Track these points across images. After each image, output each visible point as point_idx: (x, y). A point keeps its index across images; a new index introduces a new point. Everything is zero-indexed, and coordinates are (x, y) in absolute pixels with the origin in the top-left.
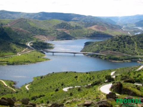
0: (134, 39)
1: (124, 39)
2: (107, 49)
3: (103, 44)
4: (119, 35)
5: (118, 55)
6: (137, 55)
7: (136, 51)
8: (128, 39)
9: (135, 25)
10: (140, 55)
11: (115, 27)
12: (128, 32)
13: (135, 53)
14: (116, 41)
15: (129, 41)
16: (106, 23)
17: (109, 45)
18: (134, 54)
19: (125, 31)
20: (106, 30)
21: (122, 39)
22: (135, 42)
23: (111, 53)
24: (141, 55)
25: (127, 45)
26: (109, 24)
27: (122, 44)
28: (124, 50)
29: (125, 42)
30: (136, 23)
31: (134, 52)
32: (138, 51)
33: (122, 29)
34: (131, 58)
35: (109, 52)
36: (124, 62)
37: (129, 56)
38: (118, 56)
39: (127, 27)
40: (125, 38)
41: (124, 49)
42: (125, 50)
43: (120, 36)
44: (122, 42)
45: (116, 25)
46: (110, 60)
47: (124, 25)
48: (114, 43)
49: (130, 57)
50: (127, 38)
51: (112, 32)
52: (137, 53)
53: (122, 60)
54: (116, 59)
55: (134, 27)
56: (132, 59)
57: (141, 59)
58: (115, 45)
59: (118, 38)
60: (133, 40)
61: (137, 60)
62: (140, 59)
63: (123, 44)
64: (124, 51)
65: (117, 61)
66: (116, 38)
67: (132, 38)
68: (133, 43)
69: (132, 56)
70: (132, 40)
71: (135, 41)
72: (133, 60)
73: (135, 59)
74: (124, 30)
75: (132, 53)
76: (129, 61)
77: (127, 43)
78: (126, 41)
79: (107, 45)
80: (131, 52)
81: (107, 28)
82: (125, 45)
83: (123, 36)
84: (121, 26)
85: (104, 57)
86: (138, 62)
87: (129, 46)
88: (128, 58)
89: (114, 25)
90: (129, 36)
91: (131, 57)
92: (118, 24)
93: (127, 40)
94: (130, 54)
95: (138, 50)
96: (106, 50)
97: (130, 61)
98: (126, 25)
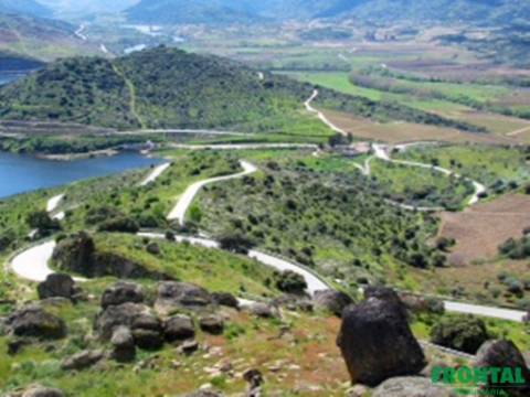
0: (125, 69)
1: (87, 72)
2: (25, 113)
3: (10, 97)
4: (69, 58)
5: (67, 133)
6: (140, 126)
7: (134, 113)
8: (102, 70)
9: (122, 20)
10: (149, 127)
11: (49, 28)
12: (98, 44)
13: (132, 122)
14: (58, 79)
15: (104, 76)
16: (15, 16)
17: (33, 98)
18: (128, 123)
19: (87, 42)
20: (18, 40)
21: (79, 72)
22: (128, 82)
23: (39, 126)
24: (155, 128)
25: (98, 93)
26: (25, 17)
27: (79, 92)
28: (89, 113)
29: (91, 81)
30: (126, 11)
31: (126, 118)
32: (142, 113)
33: (76, 33)
34: (116, 140)
35: (35, 124)
36: (92, 156)
37: (108, 134)
38: (68, 138)
39: (95, 26)
40: (89, 67)
41: (89, 109)
42: (94, 113)
43: (70, 62)
44: (81, 82)
45: (55, 21)
46: (41, 155)
47: (83, 19)
48: (52, 87)
49: (113, 136)
50: (97, 67)
51: (40, 47)
52: (137, 120)
53: (85, 150)
54: (59, 149)
55: (123, 23)
56: (121, 143)
57: (153, 141)
58: (53, 96)
59: (63, 70)
60: (120, 74)
61: (140, 144)
62: (149, 142)
63: (83, 89)
64: (90, 116)
65: (67, 157)
66: (57, 70)
67: (116, 66)
68: (122, 84)
69: (121, 133)
70: (115, 74)
71: (128, 78)
72: (125, 146)
73: (131, 142)
74: (84, 38)
75: (119, 121)
76: (110, 152)
77: (100, 87)
78: (94, 77)
79: (23, 97)
80: (118, 117)
81: (18, 35)
82: (91, 94)
83: (81, 62)
84: (72, 23)
85: (17, 144)
86: (144, 152)
87: (106, 95)
88: (106, 141)
89: (45, 20)
90: (106, 61)
91: (119, 136)
92: (60, 17)
93: (98, 74)
94: (111, 126)
95: (139, 110)
96: (22, 119)
97: (115, 152)
98: (91, 18)
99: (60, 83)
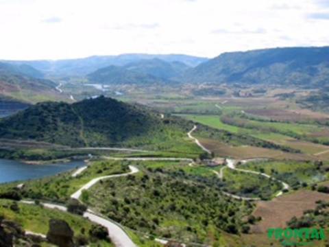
0: (79, 110)
1: (55, 111)
2: (15, 135)
3: (7, 125)
4: (44, 102)
5: (40, 148)
6: (85, 145)
7: (82, 137)
8: (64, 110)
9: (86, 80)
10: (91, 146)
11: (39, 84)
12: (68, 95)
13: (80, 142)
14: (37, 115)
15: (65, 114)
16: (19, 77)
17: (21, 126)
18: (78, 143)
19: (62, 93)
20: (19, 91)
21: (50, 111)
22: (80, 118)
23: (23, 143)
24: (94, 147)
25: (61, 124)
26: (25, 77)
27: (49, 123)
28: (54, 136)
29: (57, 116)
30: (89, 75)
31: (76, 140)
32: (87, 137)
33: (57, 88)
34: (69, 153)
35: (21, 142)
37: (65, 149)
38: (39, 151)
39: (69, 84)
40: (56, 108)
41: (54, 134)
42: (57, 136)
43: (45, 105)
44: (51, 117)
45: (44, 80)
46: (23, 161)
47: (61, 80)
48: (32, 119)
49: (68, 151)
50: (61, 108)
51: (32, 96)
52: (83, 141)
53: (50, 158)
54: (34, 157)
55: (85, 83)
56: (73, 155)
57: (92, 154)
58: (32, 125)
59: (40, 109)
60: (75, 112)
61: (85, 157)
62: (90, 155)
63: (51, 121)
64: (55, 138)
65: (38, 163)
66: (36, 109)
67: (74, 108)
68: (77, 119)
69: (74, 149)
70: (72, 113)
71: (80, 115)
72: (75, 157)
73: (79, 154)
74: (61, 91)
75: (72, 141)
76: (65, 160)
77: (63, 120)
78: (59, 114)
79: (15, 125)
80: (72, 139)
81: (18, 87)
82: (56, 124)
83: (51, 105)
84: (54, 82)
85: (8, 154)
86: (86, 161)
87: (65, 126)
88: (64, 154)
89: (39, 80)
90: (67, 105)
91: (71, 151)
92: (49, 78)
93: (62, 112)
94: (67, 145)
95: (85, 136)
96: (13, 138)
97: (68, 161)
98: (67, 79)
99: (38, 117)
